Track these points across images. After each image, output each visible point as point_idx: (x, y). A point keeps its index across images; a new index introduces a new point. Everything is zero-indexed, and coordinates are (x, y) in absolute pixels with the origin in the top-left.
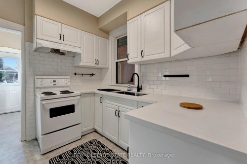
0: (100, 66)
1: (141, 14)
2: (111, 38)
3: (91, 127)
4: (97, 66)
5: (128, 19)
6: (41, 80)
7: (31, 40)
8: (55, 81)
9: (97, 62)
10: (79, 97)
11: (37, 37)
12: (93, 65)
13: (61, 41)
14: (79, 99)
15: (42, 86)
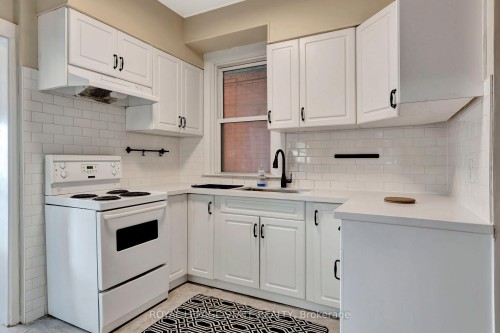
0: (187, 131)
1: (298, 38)
2: (209, 67)
3: (182, 273)
4: (182, 130)
5: (269, 42)
6: (62, 165)
7: (34, 64)
8: (91, 168)
9: (183, 122)
10: (164, 204)
11: (70, 62)
12: (174, 128)
13: (116, 72)
14: (165, 208)
15: (65, 180)
